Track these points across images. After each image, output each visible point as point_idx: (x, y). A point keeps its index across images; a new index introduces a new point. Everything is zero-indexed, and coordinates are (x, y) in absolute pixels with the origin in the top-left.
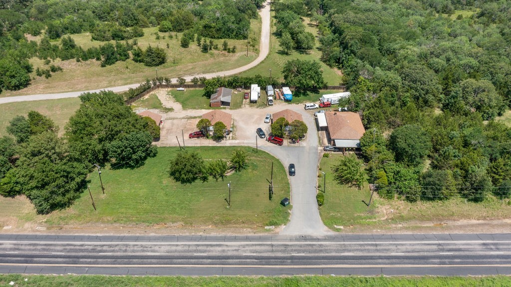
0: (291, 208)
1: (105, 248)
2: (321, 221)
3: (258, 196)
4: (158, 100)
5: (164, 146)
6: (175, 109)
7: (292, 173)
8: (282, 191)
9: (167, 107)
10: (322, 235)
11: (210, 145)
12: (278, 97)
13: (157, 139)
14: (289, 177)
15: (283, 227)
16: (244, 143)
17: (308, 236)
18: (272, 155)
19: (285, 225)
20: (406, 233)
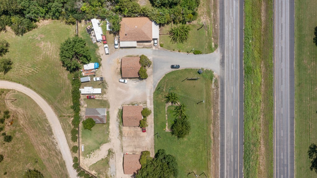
0: (202, 69)
1: (229, 160)
2: (211, 54)
3: (194, 86)
4: (98, 163)
5: (153, 147)
6: (110, 148)
7: (178, 67)
8: (190, 73)
9: (107, 154)
10: (220, 54)
11: (153, 117)
12: (94, 74)
13: (147, 153)
14: (180, 69)
15: (214, 73)
16: (150, 97)
17: (220, 61)
18: (162, 78)
19: (213, 72)
20: (219, 13)
